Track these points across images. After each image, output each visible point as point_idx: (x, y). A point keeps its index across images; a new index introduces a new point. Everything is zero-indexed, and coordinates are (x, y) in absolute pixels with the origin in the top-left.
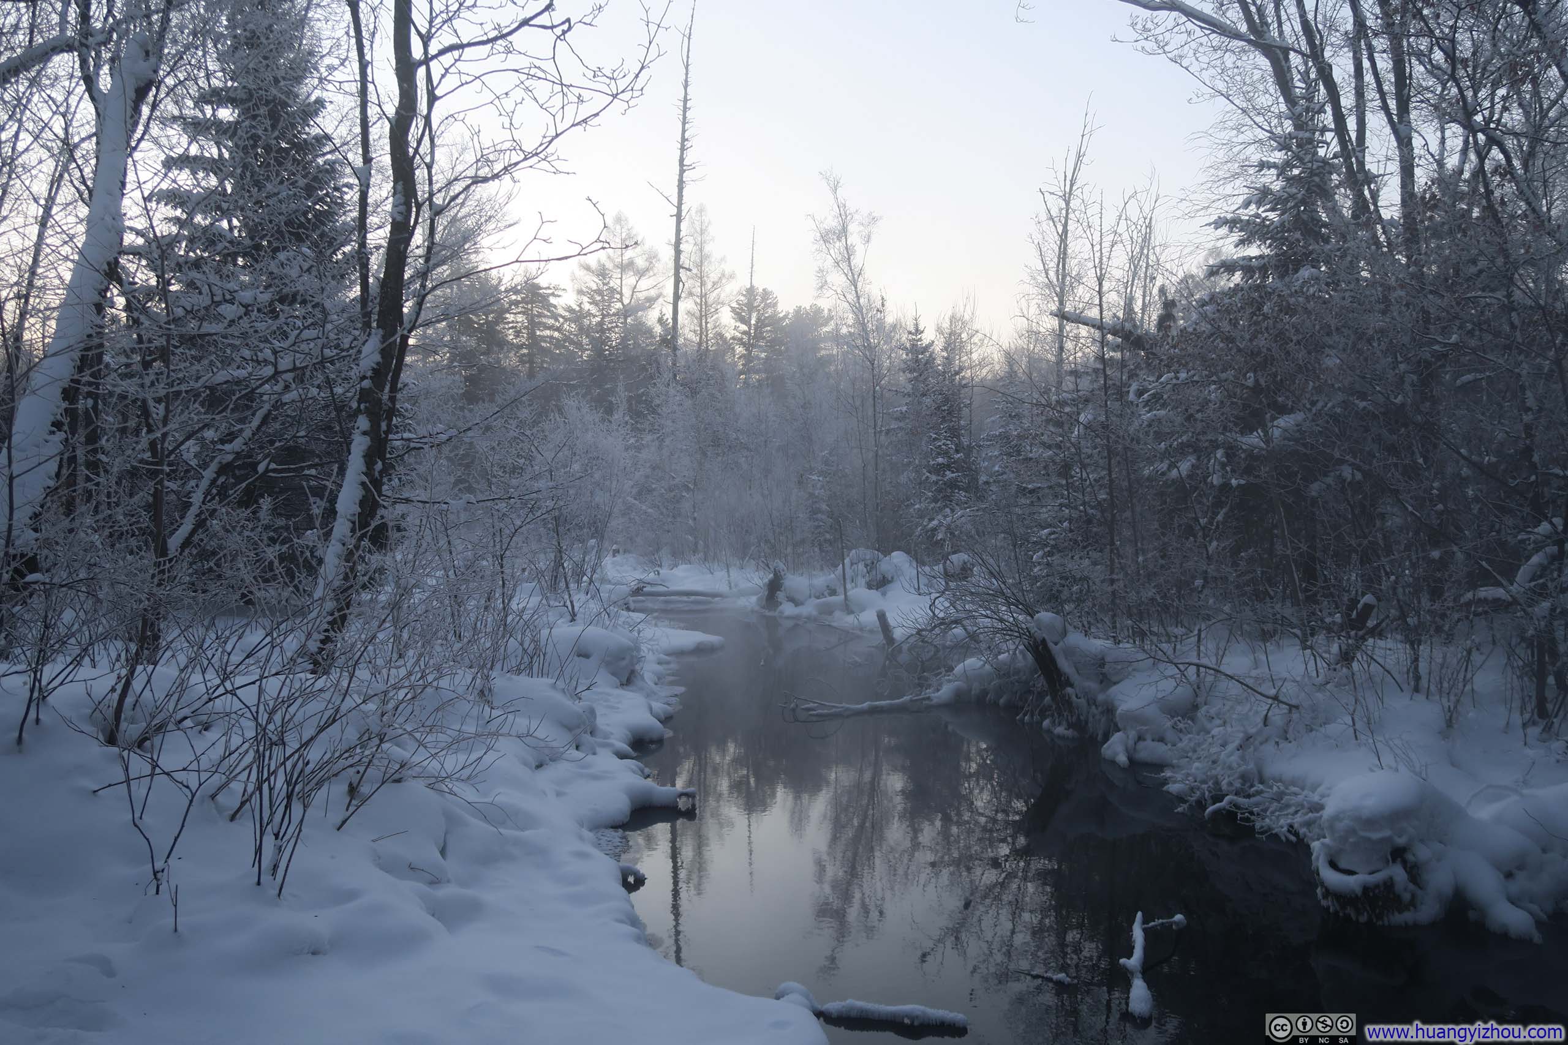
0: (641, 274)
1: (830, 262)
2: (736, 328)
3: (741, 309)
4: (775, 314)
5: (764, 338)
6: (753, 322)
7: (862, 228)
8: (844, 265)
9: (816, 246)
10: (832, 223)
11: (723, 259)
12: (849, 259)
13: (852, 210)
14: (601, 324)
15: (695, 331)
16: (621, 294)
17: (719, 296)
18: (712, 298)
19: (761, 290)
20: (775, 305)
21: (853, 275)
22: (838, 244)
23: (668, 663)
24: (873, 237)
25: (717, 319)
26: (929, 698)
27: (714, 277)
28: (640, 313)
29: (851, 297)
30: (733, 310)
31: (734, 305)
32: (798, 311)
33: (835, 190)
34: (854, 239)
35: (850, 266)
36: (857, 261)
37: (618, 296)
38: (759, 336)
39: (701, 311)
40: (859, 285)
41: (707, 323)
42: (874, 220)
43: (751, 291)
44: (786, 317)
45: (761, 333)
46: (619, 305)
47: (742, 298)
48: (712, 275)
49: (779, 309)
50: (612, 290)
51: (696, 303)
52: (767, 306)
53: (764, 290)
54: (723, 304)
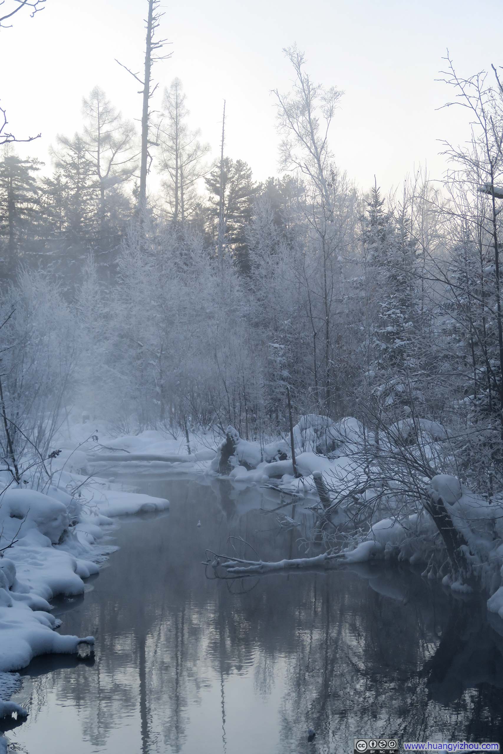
0: (118, 147)
1: (293, 136)
2: (210, 199)
3: (216, 180)
4: (248, 185)
5: (238, 209)
6: (227, 193)
7: (324, 103)
8: (308, 140)
9: (280, 120)
10: (295, 97)
11: (198, 132)
12: (312, 133)
13: (315, 85)
14: (77, 196)
15: (170, 203)
16: (98, 166)
17: (194, 167)
18: (187, 169)
19: (235, 162)
20: (249, 176)
21: (316, 148)
22: (301, 119)
23: (110, 524)
24: (335, 111)
25: (194, 190)
26: (343, 556)
27: (189, 149)
28: (116, 185)
29: (314, 170)
30: (208, 181)
31: (209, 176)
32: (270, 182)
33: (298, 66)
34: (317, 113)
35: (313, 139)
36: (320, 135)
37: (94, 169)
38: (233, 207)
39: (176, 183)
40: (322, 157)
41: (182, 194)
42: (336, 95)
43: (225, 163)
44: (260, 187)
45: (236, 204)
46: (96, 178)
47: (217, 170)
48: (187, 148)
49: (253, 179)
50: (88, 164)
51: (172, 175)
52: (241, 177)
53: (238, 162)
54: (198, 176)
